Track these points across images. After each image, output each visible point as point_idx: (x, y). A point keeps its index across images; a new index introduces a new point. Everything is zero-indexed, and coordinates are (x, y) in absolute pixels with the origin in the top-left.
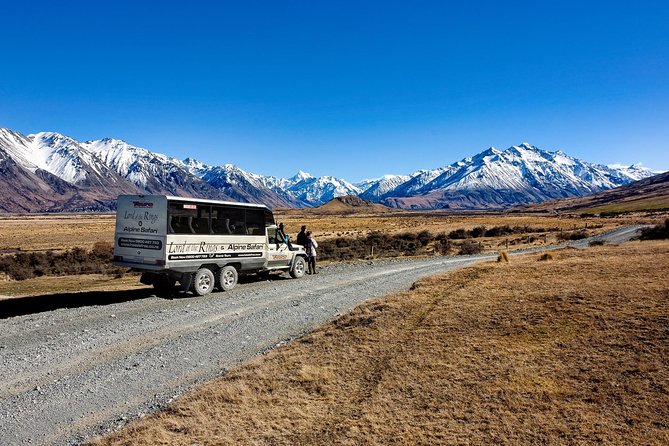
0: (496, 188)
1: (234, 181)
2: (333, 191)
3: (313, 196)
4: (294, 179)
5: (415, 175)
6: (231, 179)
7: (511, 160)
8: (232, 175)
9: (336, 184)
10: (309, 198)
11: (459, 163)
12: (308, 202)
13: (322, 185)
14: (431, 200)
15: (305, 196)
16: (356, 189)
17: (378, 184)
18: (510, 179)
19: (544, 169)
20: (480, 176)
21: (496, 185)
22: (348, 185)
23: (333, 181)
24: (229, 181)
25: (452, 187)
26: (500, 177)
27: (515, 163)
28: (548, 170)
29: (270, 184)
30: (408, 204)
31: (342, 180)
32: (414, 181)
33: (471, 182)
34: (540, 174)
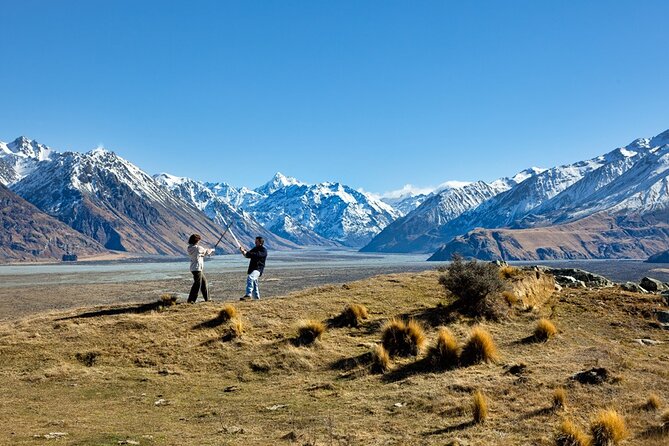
1: (89, 186)
2: (340, 213)
3: (299, 223)
4: (265, 189)
5: (520, 178)
6: (83, 180)
8: (86, 169)
9: (348, 198)
10: (289, 228)
11: (625, 152)
12: (286, 235)
13: (317, 200)
14: (586, 236)
15: (281, 223)
16: (388, 209)
17: (438, 197)
22: (372, 199)
23: (341, 193)
24: (76, 183)
29: (203, 196)
30: (530, 247)
31: (360, 191)
32: (521, 191)
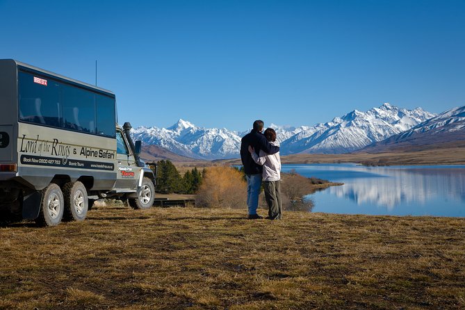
0: (346, 147)
2: (222, 144)
7: (360, 125)
18: (356, 140)
19: (384, 130)
20: (335, 139)
21: (345, 145)
25: (315, 147)
26: (350, 139)
27: (362, 127)
28: (387, 131)
33: (329, 142)
34: (379, 135)
